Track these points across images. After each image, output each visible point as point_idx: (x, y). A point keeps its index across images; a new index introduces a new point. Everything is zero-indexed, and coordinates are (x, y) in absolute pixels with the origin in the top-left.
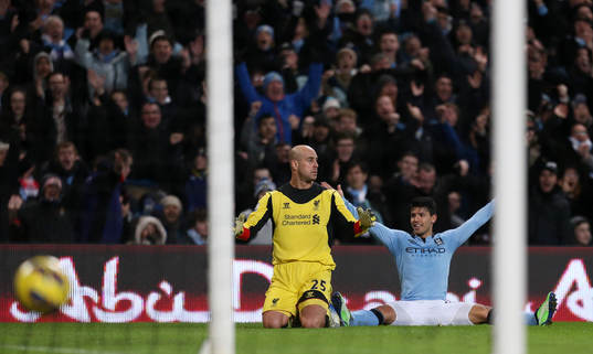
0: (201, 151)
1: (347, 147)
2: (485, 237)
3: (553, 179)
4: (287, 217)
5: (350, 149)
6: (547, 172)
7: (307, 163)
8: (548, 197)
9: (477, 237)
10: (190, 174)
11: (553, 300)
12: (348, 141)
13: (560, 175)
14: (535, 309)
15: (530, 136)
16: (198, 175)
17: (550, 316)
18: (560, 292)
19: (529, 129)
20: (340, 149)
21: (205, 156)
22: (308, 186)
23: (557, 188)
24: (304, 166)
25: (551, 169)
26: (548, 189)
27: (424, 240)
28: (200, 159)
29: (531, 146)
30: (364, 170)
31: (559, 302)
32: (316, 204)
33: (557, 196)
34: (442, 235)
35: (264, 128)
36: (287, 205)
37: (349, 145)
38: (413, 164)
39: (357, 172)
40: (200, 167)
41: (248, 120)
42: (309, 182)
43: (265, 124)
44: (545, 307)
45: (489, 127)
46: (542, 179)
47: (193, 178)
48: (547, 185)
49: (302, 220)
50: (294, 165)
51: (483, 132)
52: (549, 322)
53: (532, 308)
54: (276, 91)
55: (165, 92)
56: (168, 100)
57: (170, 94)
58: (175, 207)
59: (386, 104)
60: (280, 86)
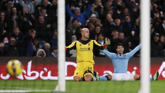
0: (56, 30)
1: (98, 29)
2: (138, 55)
3: (158, 38)
4: (81, 48)
5: (100, 30)
6: (156, 36)
7: (86, 33)
8: (156, 43)
9: (136, 55)
10: (53, 36)
11: (158, 73)
12: (99, 27)
13: (160, 37)
14: (153, 76)
15: (151, 25)
16: (55, 37)
17: (157, 78)
18: (160, 71)
19: (151, 23)
20: (96, 29)
21: (57, 31)
22: (87, 40)
23: (159, 41)
24: (85, 34)
25: (157, 35)
26: (156, 41)
27: (121, 55)
28: (56, 32)
29: (152, 28)
30: (103, 36)
31: (160, 74)
32: (89, 44)
33: (159, 43)
34: (125, 54)
35: (74, 24)
36: (80, 45)
37: (99, 28)
38: (117, 34)
39: (101, 36)
40: (56, 35)
41: (70, 22)
42: (87, 39)
43: (75, 22)
44: (155, 75)
45: (139, 23)
46: (155, 38)
47: (54, 38)
48: (156, 40)
49: (85, 49)
50: (83, 34)
51: (138, 24)
52: (157, 80)
53: (152, 76)
54: (78, 13)
55: (46, 13)
56: (46, 15)
57: (47, 14)
58: (48, 46)
59: (109, 16)
60: (79, 11)
